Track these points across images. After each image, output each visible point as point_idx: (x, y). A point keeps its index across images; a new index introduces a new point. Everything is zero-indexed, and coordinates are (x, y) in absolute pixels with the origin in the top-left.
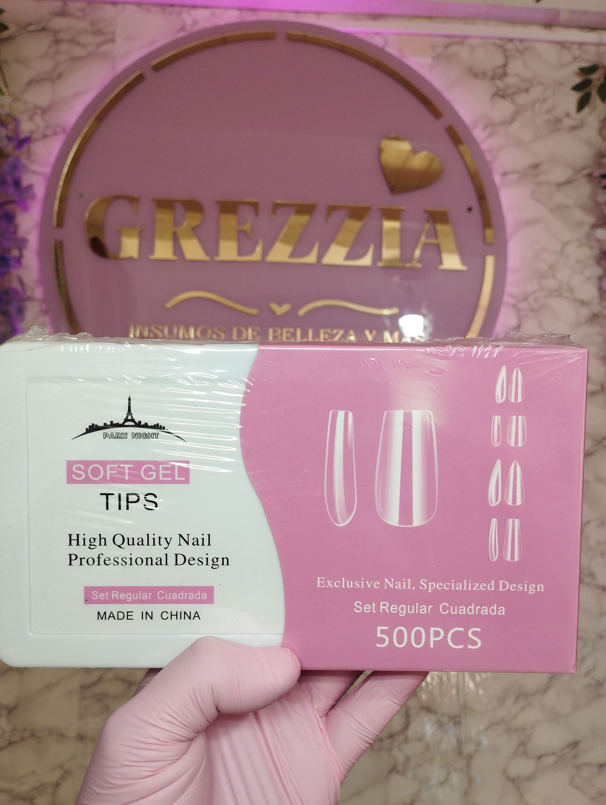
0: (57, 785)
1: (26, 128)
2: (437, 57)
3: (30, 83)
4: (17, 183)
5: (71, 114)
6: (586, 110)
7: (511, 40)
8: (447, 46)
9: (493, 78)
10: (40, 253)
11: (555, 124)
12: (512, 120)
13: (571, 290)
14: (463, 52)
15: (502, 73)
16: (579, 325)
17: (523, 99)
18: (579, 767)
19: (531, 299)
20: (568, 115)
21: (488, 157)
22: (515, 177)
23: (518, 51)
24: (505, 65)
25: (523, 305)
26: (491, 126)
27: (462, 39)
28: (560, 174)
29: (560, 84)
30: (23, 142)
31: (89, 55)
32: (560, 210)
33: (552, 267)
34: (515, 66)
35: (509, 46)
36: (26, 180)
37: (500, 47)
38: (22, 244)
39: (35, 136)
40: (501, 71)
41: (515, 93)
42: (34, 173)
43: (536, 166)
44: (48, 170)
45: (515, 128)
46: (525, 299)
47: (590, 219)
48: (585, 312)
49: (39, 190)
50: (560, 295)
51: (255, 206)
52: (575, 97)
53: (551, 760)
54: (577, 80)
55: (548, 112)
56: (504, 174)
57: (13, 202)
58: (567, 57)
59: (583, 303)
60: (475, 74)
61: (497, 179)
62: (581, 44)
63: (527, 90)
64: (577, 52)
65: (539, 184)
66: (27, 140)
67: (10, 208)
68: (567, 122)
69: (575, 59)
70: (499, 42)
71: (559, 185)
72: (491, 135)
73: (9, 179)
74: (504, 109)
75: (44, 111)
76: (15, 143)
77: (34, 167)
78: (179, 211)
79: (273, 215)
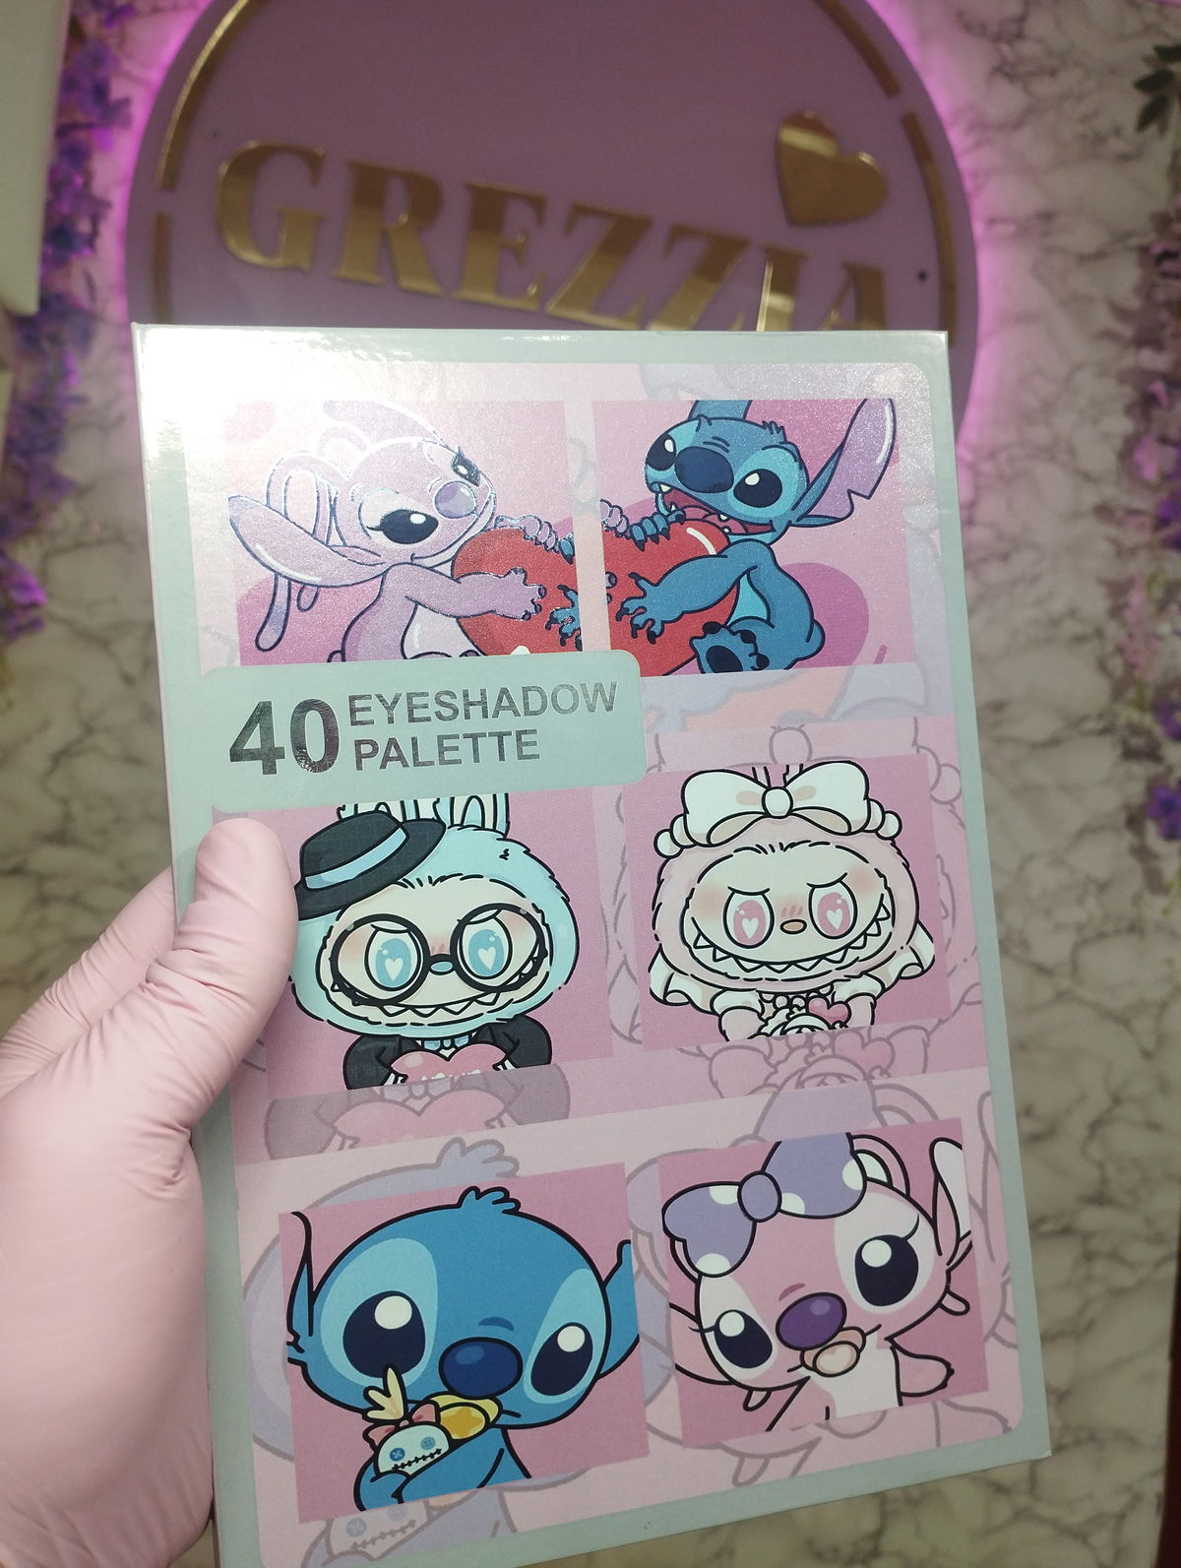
4: (101, 91)
6: (1153, 129)
9: (997, 38)
12: (1018, 124)
13: (1072, 451)
15: (1013, 32)
16: (1076, 515)
17: (1044, 87)
19: (1003, 457)
20: (1117, 132)
21: (969, 184)
22: (1010, 229)
24: (1022, 19)
25: (987, 467)
28: (1087, 238)
29: (1114, 71)
30: (118, 15)
32: (1076, 304)
33: (1048, 408)
34: (1040, 24)
36: (118, 89)
38: (97, 210)
40: (1013, 28)
41: (1033, 74)
42: (129, 77)
43: (1047, 217)
45: (1022, 138)
46: (992, 455)
48: (1091, 497)
49: (140, 113)
50: (1052, 459)
51: (538, 204)
52: (1138, 101)
54: (1145, 71)
55: (1086, 119)
57: (89, 126)
59: (1087, 477)
60: (968, 25)
61: (979, 229)
63: (1053, 73)
64: (1152, 17)
65: (1049, 251)
66: (128, 11)
67: (82, 135)
68: (1116, 145)
69: (1148, 29)
71: (1084, 259)
72: (978, 145)
73: (85, 81)
74: (1007, 100)
76: (104, 14)
77: (129, 66)
78: (397, 193)
79: (569, 227)
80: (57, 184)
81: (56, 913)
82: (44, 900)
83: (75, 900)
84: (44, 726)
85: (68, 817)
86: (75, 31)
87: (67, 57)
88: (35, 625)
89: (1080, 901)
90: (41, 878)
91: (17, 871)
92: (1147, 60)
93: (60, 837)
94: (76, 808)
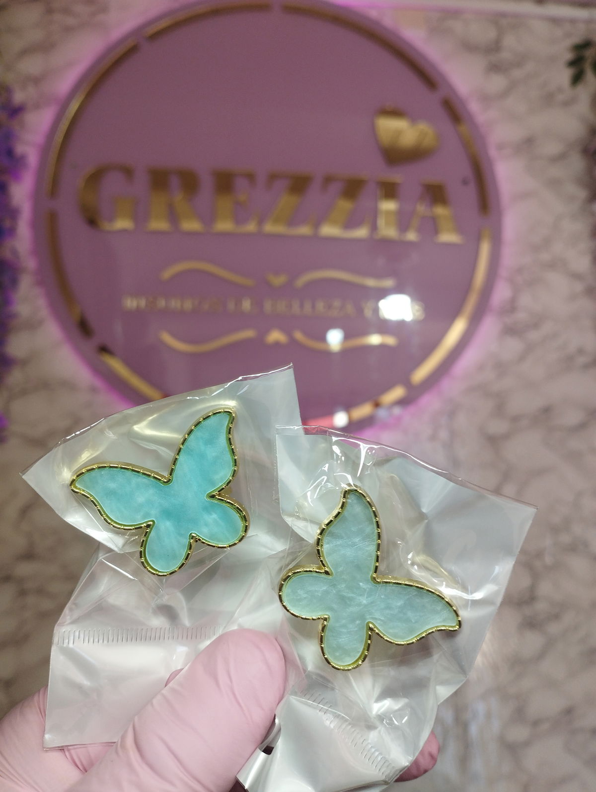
1: (19, 97)
2: (432, 31)
3: (23, 52)
4: (10, 153)
5: (64, 83)
6: (579, 86)
7: (503, 15)
8: (441, 20)
9: (487, 52)
10: (34, 225)
11: (548, 99)
12: (504, 94)
13: (564, 263)
14: (458, 26)
16: (574, 297)
17: (517, 73)
18: (573, 732)
19: (526, 272)
20: (560, 90)
21: (483, 130)
22: (509, 151)
23: (511, 26)
24: (498, 40)
25: (518, 279)
26: (486, 99)
27: (454, 13)
28: (552, 148)
29: (552, 60)
30: (16, 111)
31: (83, 25)
32: (554, 184)
33: (547, 241)
34: (509, 41)
35: (503, 22)
36: (20, 149)
37: (495, 23)
38: (14, 214)
39: (28, 105)
40: (494, 46)
41: (509, 67)
42: (27, 143)
43: (529, 142)
44: (40, 139)
45: (509, 102)
46: (520, 272)
47: (582, 194)
49: (33, 160)
50: (554, 269)
51: (251, 177)
52: (568, 73)
53: (546, 725)
54: (569, 56)
55: (542, 86)
56: (500, 147)
57: (7, 171)
59: (577, 276)
60: (469, 47)
61: (493, 152)
62: (573, 21)
63: (520, 65)
65: (533, 159)
66: (20, 109)
67: (4, 177)
68: (560, 97)
69: (567, 35)
70: (493, 17)
71: (553, 160)
72: (486, 109)
74: (497, 83)
75: (37, 80)
76: (8, 114)
77: (26, 137)
78: (175, 182)
79: (269, 186)
81: (31, 600)
82: (23, 593)
83: (40, 591)
85: (32, 544)
88: (5, 439)
90: (21, 581)
92: (571, 50)
93: (29, 556)
94: (36, 538)
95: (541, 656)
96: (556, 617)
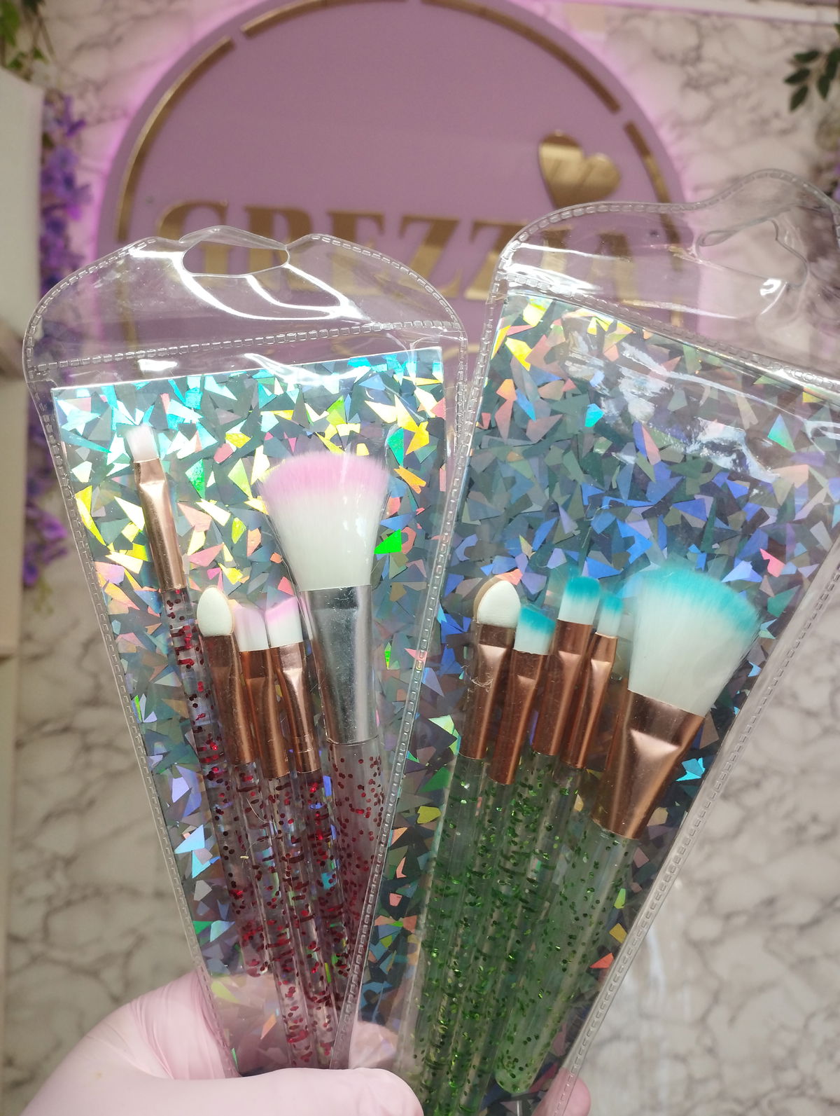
0: (129, 955)
1: (78, 109)
2: (613, 33)
3: (80, 48)
4: (69, 181)
5: (136, 93)
6: (801, 110)
7: (706, 14)
8: (626, 19)
9: (684, 63)
11: (761, 126)
12: (706, 118)
14: (647, 28)
15: (694, 56)
17: (721, 92)
18: (775, 929)
20: (777, 115)
21: (678, 165)
22: (710, 192)
23: (715, 28)
24: (699, 47)
26: (680, 124)
27: (644, 11)
28: (765, 190)
29: (768, 74)
30: (75, 127)
31: (158, 13)
34: (712, 49)
35: (705, 22)
36: (81, 178)
37: (694, 23)
39: (89, 119)
40: (693, 55)
41: (711, 84)
42: (87, 168)
43: (737, 181)
44: (105, 165)
45: (710, 129)
49: (97, 191)
51: (378, 220)
52: (787, 91)
53: (740, 921)
54: (790, 70)
55: (753, 109)
56: (697, 189)
57: (64, 206)
58: (777, 38)
60: (661, 56)
61: (688, 195)
62: (795, 23)
63: (726, 81)
64: (789, 32)
66: (80, 124)
67: (58, 214)
68: (777, 125)
69: (788, 42)
70: (692, 16)
72: (680, 137)
73: (58, 176)
74: (696, 104)
75: (99, 87)
76: (65, 129)
77: (86, 161)
78: (280, 223)
79: (402, 232)
80: (45, 247)
81: (97, 756)
82: (87, 748)
83: (109, 746)
84: (75, 624)
85: (98, 687)
86: (47, 141)
87: (43, 161)
88: (62, 553)
89: (831, 659)
90: (84, 733)
91: (66, 730)
92: (792, 62)
93: (95, 701)
94: (103, 679)
95: (737, 832)
96: (757, 785)
